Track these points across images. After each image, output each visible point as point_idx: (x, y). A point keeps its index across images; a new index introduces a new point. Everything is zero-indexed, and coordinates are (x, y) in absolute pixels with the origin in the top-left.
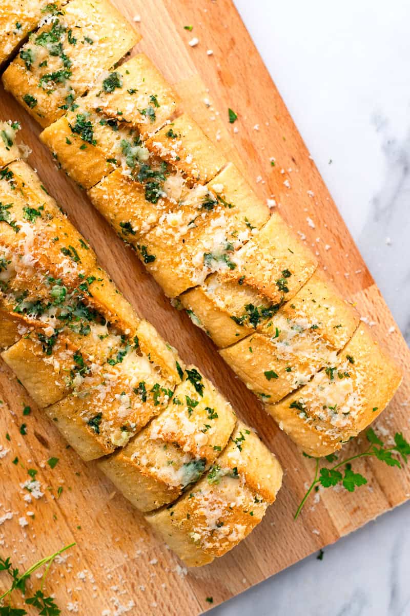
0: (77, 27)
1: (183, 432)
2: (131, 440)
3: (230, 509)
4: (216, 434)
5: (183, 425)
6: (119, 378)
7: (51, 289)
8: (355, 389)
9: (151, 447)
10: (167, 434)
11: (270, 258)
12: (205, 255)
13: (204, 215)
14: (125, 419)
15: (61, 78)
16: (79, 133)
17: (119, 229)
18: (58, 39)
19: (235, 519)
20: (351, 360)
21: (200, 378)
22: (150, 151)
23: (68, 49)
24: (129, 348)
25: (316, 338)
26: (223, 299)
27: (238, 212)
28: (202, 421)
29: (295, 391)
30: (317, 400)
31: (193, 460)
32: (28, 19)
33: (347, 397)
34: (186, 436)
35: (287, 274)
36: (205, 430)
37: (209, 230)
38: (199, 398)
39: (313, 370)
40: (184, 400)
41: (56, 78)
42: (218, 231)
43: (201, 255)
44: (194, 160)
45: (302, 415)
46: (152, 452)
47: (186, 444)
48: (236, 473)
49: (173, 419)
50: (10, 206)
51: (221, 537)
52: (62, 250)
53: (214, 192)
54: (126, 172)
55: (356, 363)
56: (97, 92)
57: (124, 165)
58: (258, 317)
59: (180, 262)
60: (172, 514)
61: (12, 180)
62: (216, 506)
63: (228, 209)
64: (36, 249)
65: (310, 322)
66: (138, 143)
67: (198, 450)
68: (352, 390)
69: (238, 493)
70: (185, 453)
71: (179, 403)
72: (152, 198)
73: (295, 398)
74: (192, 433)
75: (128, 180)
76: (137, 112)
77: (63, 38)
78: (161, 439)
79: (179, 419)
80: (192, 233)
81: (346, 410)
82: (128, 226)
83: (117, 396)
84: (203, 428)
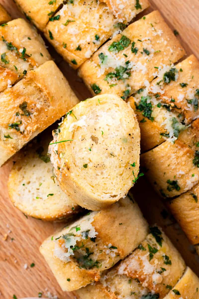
0: (139, 40)
1: (144, 271)
4: (170, 277)
5: (144, 266)
9: (119, 280)
10: (131, 272)
21: (160, 233)
28: (160, 265)
31: (150, 294)
32: (104, 32)
34: (146, 275)
36: (161, 272)
38: (158, 247)
46: (120, 283)
47: (145, 281)
49: (137, 261)
67: (154, 286)
70: (143, 288)
74: (150, 273)
76: (185, 102)
78: (126, 275)
79: (141, 261)
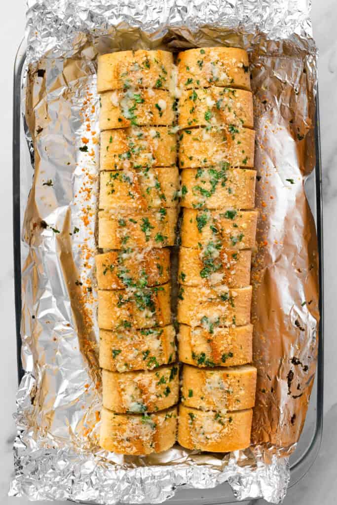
2: (125, 373)
3: (138, 438)
6: (140, 341)
7: (141, 277)
8: (220, 432)
11: (230, 343)
12: (205, 317)
13: (218, 300)
14: (130, 361)
15: (205, 194)
16: (198, 221)
17: (180, 274)
18: (218, 178)
19: (136, 444)
20: (230, 420)
22: (220, 255)
23: (219, 186)
24: (155, 332)
25: (225, 396)
26: (195, 341)
27: (234, 311)
29: (196, 409)
30: (201, 421)
33: (213, 432)
35: (231, 355)
37: (216, 308)
39: (212, 408)
40: (161, 376)
41: (202, 191)
42: (218, 312)
43: (203, 315)
44: (235, 274)
45: (190, 421)
48: (154, 427)
50: (153, 228)
51: (124, 445)
52: (157, 265)
53: (231, 294)
54: (201, 255)
55: (231, 423)
56: (221, 213)
57: (203, 251)
58: (203, 361)
59: (192, 310)
60: (114, 418)
61: (164, 216)
62: (134, 431)
63: (231, 307)
64: (147, 255)
65: (228, 388)
66: (218, 247)
68: (218, 431)
69: (147, 435)
71: (158, 376)
72: (202, 274)
73: (194, 412)
75: (199, 259)
77: (220, 180)
80: (207, 303)
81: (209, 436)
82: (184, 275)
83: (133, 348)
84: (158, 395)
